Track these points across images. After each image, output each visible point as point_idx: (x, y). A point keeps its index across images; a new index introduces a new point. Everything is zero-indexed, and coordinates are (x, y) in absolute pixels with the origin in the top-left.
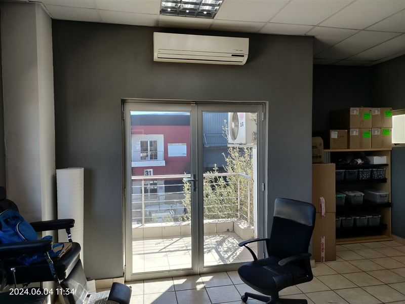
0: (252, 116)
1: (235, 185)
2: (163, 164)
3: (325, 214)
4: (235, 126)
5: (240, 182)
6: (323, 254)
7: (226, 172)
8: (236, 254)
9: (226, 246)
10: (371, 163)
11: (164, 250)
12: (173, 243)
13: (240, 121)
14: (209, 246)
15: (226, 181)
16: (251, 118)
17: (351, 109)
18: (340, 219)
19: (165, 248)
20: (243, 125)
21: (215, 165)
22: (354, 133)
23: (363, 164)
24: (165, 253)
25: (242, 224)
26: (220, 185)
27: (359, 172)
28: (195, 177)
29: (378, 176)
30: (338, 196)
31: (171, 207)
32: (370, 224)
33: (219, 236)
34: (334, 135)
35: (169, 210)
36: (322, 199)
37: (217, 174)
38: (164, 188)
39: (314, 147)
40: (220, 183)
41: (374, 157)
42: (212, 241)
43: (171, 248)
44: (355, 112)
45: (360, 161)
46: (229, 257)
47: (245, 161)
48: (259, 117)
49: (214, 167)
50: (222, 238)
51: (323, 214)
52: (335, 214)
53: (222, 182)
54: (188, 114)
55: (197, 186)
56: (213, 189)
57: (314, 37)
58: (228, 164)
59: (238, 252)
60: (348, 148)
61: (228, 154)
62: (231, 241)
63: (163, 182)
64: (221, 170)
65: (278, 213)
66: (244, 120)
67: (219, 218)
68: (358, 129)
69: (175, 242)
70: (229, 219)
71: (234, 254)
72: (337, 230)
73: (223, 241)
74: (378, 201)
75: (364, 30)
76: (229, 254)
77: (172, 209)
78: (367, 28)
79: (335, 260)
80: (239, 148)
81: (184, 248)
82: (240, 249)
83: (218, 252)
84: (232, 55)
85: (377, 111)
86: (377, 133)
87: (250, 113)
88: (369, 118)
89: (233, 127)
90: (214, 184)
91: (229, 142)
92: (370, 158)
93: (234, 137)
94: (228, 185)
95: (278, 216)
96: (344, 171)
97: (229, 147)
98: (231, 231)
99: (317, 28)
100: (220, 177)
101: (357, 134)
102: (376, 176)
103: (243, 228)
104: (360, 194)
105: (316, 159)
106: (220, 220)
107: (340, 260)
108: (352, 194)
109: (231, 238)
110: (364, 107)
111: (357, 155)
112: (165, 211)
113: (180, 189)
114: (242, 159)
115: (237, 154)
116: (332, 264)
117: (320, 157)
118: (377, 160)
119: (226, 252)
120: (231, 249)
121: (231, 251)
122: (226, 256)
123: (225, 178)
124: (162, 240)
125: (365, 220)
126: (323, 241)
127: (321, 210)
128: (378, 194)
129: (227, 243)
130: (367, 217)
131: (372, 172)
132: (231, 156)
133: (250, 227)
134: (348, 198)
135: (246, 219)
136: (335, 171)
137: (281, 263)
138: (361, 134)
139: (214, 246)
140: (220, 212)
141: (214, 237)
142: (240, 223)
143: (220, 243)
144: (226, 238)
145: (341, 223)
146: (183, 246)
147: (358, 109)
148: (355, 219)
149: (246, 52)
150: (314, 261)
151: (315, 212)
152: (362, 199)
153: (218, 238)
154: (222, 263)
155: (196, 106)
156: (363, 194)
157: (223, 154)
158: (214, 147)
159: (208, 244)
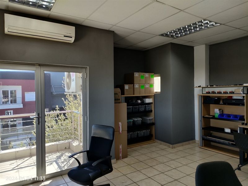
0: (79, 75)
1: (71, 118)
2: (21, 106)
3: (122, 132)
4: (69, 81)
5: (74, 116)
6: (121, 155)
7: (65, 110)
8: (70, 163)
9: (63, 159)
10: (145, 102)
11: (17, 168)
12: (24, 162)
13: (72, 78)
14: (51, 160)
15: (65, 116)
16: (79, 76)
17: (135, 73)
18: (130, 133)
19: (17, 166)
20: (73, 81)
21: (57, 106)
22: (136, 86)
23: (141, 103)
24: (17, 170)
25: (75, 142)
26: (60, 119)
27: (139, 107)
28: (38, 115)
29: (148, 109)
30: (129, 121)
31: (28, 136)
32: (145, 135)
33: (59, 152)
34: (127, 87)
35: (26, 138)
36: (120, 123)
37: (58, 112)
38: (22, 123)
39: (115, 94)
40: (60, 118)
41: (147, 99)
42: (54, 156)
43: (22, 166)
44: (136, 75)
45: (139, 101)
46: (65, 165)
47: (77, 103)
48: (83, 75)
49: (56, 108)
50: (61, 153)
51: (120, 132)
52: (127, 131)
53: (62, 117)
54: (34, 72)
55: (40, 121)
56: (56, 122)
57: (114, 32)
58: (66, 105)
59: (71, 162)
60: (134, 94)
61: (66, 99)
62: (66, 155)
63: (21, 119)
64: (61, 109)
65: (94, 134)
66: (74, 78)
67: (60, 141)
68: (138, 84)
69: (26, 160)
70: (67, 141)
71: (68, 163)
72: (128, 140)
73: (62, 155)
74: (148, 122)
75: (139, 31)
76: (65, 164)
77: (28, 138)
78: (140, 30)
79: (127, 157)
80: (73, 95)
81: (32, 164)
82: (72, 160)
83: (57, 164)
84: (64, 36)
85: (147, 75)
86: (147, 86)
87: (78, 73)
88: (144, 78)
89: (68, 82)
90: (57, 118)
91: (66, 91)
92: (144, 99)
93: (69, 88)
94: (67, 119)
95: (94, 136)
96: (132, 107)
97: (66, 95)
98: (68, 148)
99: (114, 27)
100: (60, 114)
101: (138, 87)
102: (147, 109)
103: (75, 145)
104: (140, 119)
105: (117, 101)
106: (60, 142)
107: (130, 157)
108: (136, 119)
109: (67, 153)
110: (141, 72)
111: (138, 98)
112: (23, 139)
113: (31, 123)
114: (76, 101)
115: (72, 99)
116: (125, 160)
117: (119, 99)
118: (148, 101)
119: (63, 162)
120: (66, 160)
121: (66, 162)
122: (63, 165)
123: (64, 114)
124: (16, 161)
125: (142, 133)
126: (121, 147)
127: (120, 130)
128: (148, 118)
129: (64, 157)
130: (143, 131)
131: (145, 107)
132: (68, 100)
133: (80, 144)
134: (134, 122)
135: (78, 140)
136: (126, 107)
137: (94, 164)
138: (140, 86)
139: (55, 160)
140: (61, 136)
141: (55, 154)
142: (74, 143)
143: (59, 157)
144: (64, 153)
145: (131, 136)
146: (32, 162)
147: (138, 73)
148: (137, 133)
149: (73, 35)
150: (116, 159)
151: (114, 131)
152: (141, 122)
153: (58, 154)
154: (59, 170)
155: (40, 67)
156: (141, 119)
157: (63, 99)
158: (60, 94)
159: (51, 159)
